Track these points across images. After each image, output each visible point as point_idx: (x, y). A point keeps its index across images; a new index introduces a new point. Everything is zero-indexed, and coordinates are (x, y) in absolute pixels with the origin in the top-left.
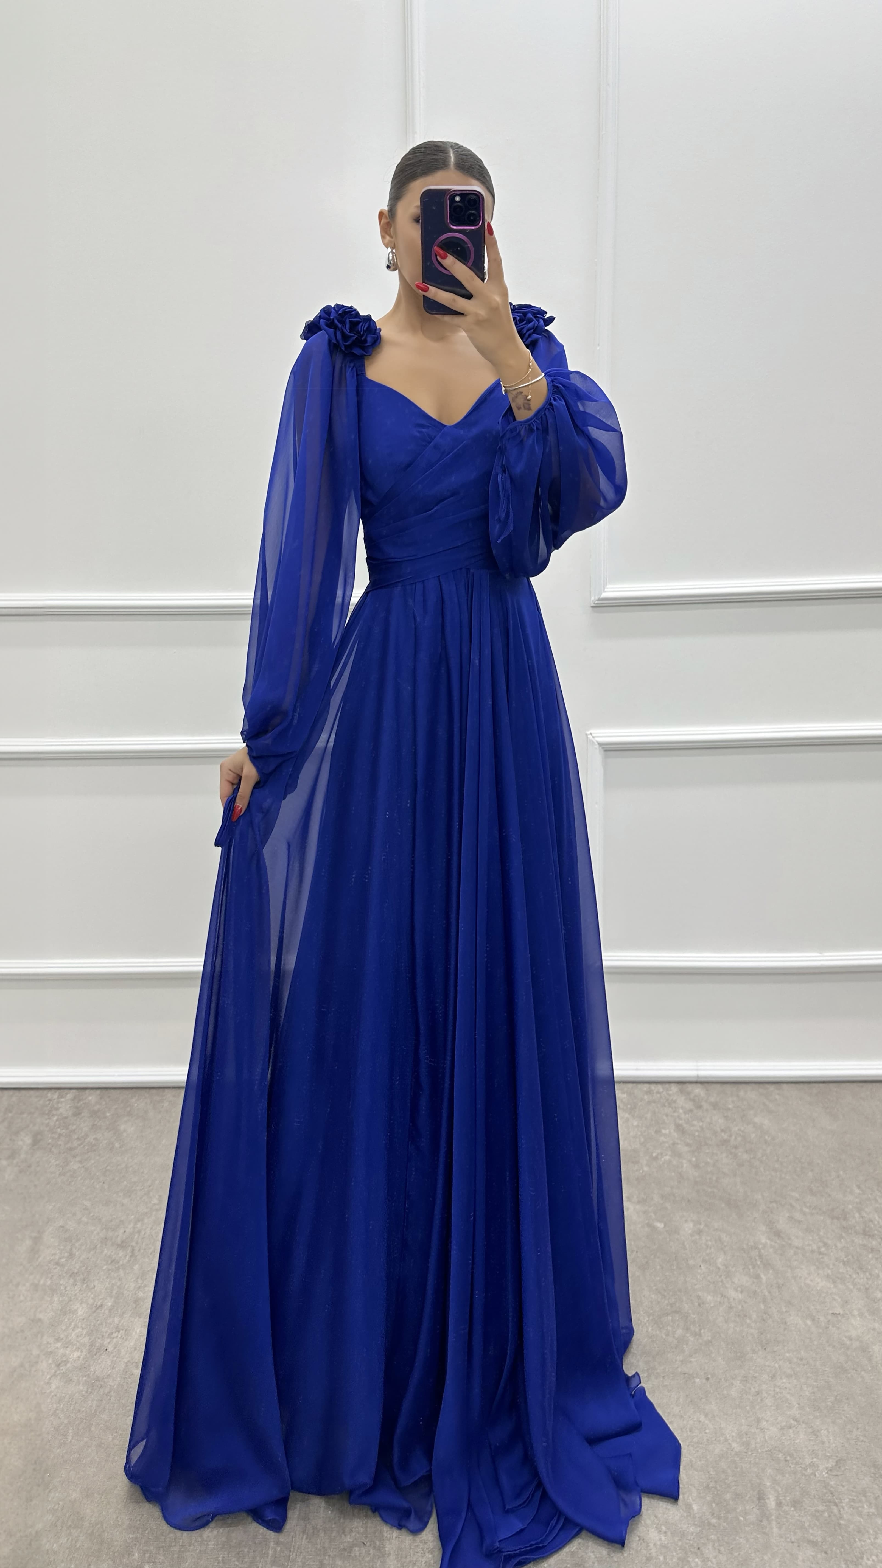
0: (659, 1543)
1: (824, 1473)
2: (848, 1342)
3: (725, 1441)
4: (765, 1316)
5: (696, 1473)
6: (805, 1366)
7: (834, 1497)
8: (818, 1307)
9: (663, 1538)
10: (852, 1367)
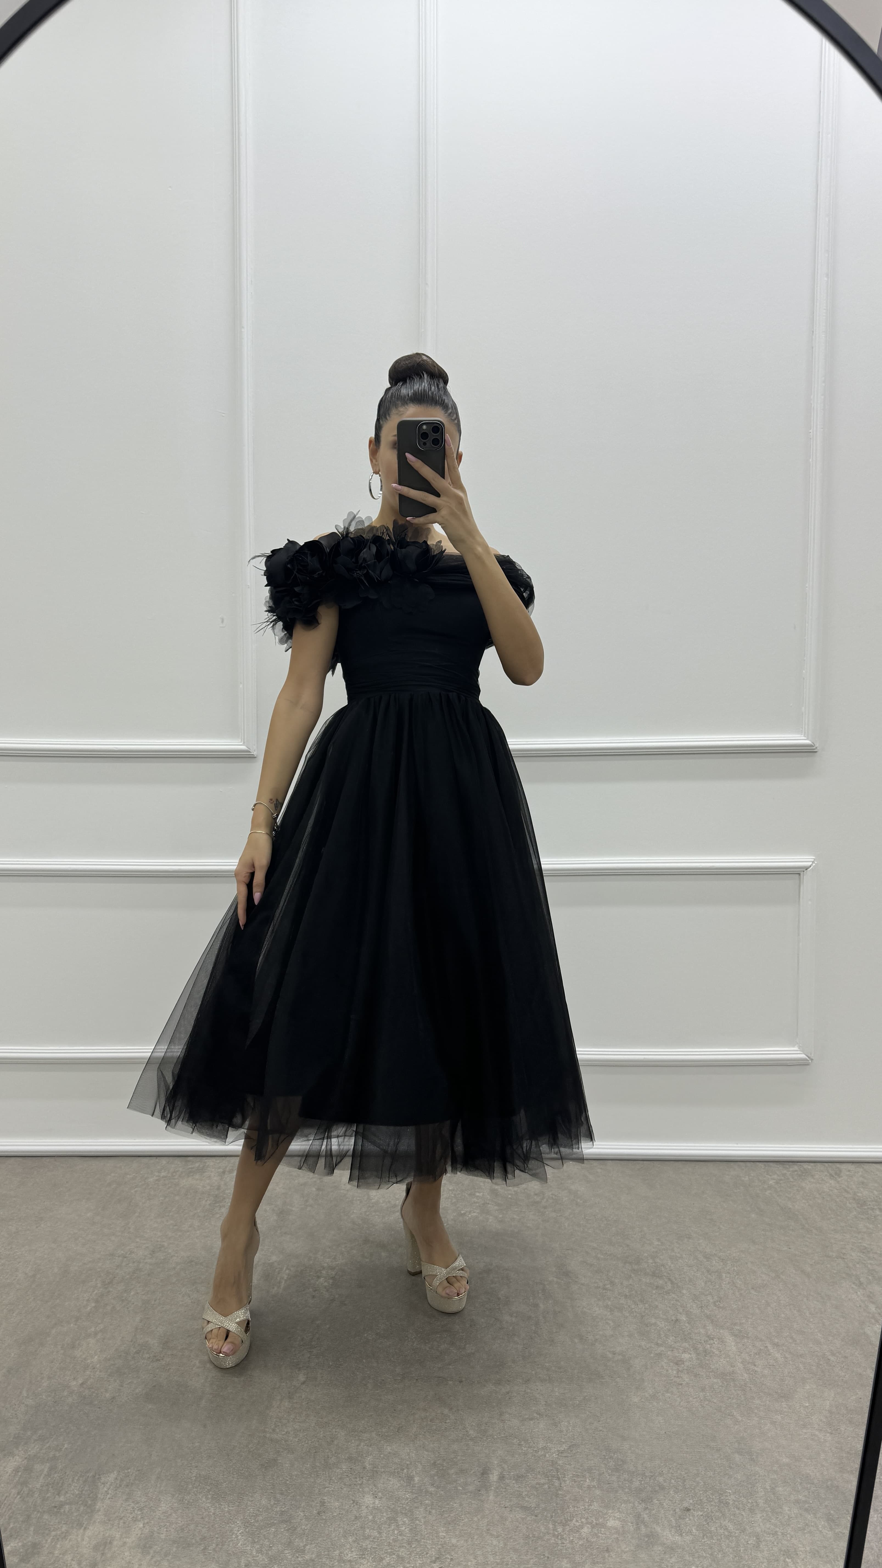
0: (371, 1506)
1: (554, 1455)
2: (610, 1356)
3: (463, 1429)
4: (533, 1335)
5: (426, 1453)
6: (562, 1373)
7: (559, 1473)
8: (590, 1329)
9: (377, 1502)
10: (609, 1375)
